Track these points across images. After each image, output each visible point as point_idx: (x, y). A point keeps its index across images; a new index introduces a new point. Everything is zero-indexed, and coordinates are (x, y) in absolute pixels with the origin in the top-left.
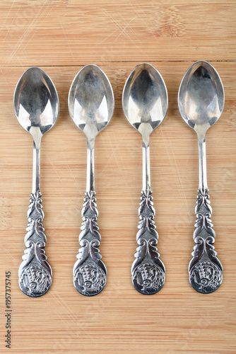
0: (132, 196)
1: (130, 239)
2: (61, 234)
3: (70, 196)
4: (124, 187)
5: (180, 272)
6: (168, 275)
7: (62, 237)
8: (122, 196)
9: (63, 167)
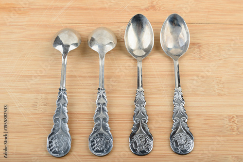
0: (130, 94)
1: (128, 120)
2: (80, 116)
3: (88, 93)
4: (125, 89)
5: (163, 140)
6: (156, 143)
7: (81, 118)
8: (123, 94)
9: (84, 77)
